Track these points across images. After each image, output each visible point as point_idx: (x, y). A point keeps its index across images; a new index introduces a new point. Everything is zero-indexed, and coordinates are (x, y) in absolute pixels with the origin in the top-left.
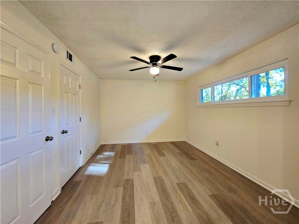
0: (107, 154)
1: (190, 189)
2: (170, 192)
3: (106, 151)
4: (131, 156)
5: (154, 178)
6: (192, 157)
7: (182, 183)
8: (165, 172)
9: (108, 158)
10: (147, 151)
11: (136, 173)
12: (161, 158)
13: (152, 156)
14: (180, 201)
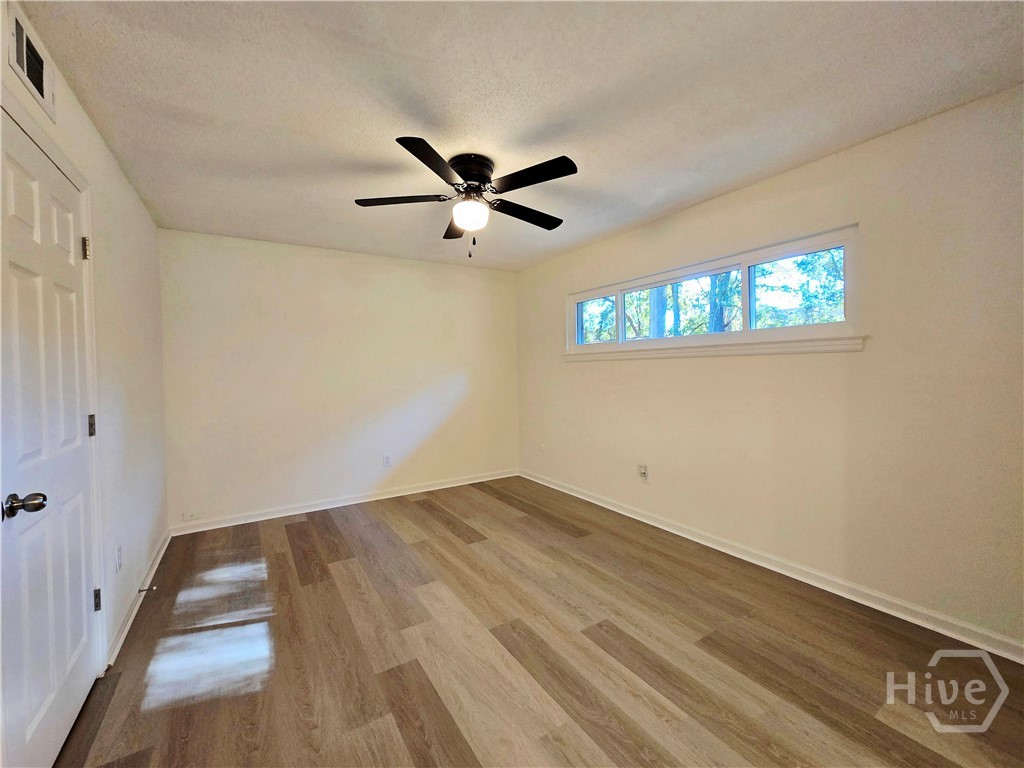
0: (226, 576)
1: (632, 638)
2: (584, 672)
3: (213, 563)
4: (355, 564)
5: (494, 631)
6: (574, 526)
7: (600, 625)
8: (520, 601)
9: (244, 593)
10: (409, 532)
11: (414, 632)
12: (475, 547)
13: (436, 546)
14: (634, 695)
